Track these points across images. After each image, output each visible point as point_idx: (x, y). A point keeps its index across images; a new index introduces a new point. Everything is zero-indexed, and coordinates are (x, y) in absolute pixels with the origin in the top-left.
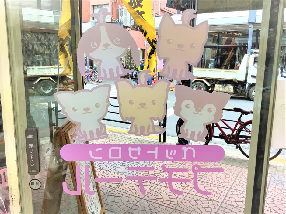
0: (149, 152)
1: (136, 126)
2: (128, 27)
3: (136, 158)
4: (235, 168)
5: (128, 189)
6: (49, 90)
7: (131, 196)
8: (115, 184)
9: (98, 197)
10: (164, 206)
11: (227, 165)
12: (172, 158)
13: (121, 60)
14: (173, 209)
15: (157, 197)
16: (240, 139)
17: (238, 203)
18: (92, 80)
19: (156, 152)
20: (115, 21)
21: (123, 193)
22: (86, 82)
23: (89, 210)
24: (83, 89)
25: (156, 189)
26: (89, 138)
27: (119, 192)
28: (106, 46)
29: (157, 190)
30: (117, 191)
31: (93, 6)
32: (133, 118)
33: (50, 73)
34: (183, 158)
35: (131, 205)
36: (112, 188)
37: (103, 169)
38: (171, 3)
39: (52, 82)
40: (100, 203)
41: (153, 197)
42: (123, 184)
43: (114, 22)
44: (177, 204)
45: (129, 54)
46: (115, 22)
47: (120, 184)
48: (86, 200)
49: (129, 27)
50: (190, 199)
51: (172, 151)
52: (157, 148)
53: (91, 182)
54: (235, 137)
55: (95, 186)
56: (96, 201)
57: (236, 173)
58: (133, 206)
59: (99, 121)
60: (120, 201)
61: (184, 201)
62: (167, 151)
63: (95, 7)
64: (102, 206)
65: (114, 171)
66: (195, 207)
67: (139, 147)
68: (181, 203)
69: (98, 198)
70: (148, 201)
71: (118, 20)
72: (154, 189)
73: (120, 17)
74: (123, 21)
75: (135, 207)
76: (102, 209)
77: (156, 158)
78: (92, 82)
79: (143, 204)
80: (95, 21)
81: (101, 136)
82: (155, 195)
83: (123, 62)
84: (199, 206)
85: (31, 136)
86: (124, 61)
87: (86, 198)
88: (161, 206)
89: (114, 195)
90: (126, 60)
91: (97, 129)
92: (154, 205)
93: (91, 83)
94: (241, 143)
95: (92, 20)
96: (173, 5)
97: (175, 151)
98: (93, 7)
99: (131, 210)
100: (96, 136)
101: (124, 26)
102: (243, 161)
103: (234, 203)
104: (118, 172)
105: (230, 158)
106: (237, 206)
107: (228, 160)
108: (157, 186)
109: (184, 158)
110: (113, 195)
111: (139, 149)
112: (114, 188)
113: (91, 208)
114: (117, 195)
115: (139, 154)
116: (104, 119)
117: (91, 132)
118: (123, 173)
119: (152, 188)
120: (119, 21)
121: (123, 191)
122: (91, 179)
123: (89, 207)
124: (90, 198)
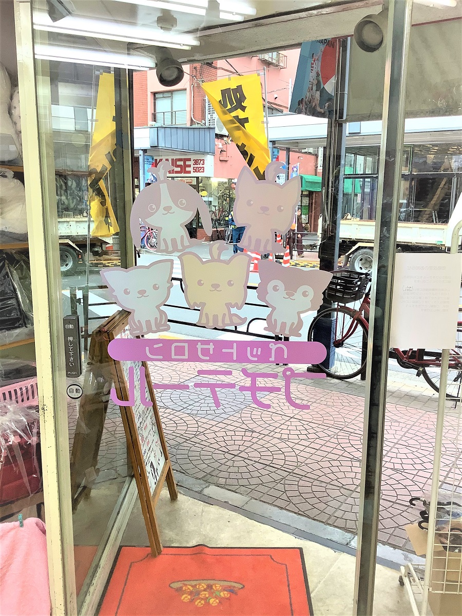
0: (224, 350)
1: (207, 314)
2: (225, 136)
3: (208, 358)
4: (414, 411)
5: (213, 441)
6: (67, 265)
7: (217, 451)
8: (190, 433)
9: (159, 442)
10: (273, 467)
11: (397, 406)
12: (256, 359)
13: (211, 204)
14: (288, 472)
15: (262, 454)
16: (425, 358)
17: (405, 467)
18: (151, 246)
19: (234, 351)
20: (198, 123)
21: (203, 447)
22: (140, 250)
23: (145, 458)
24: (136, 265)
25: (261, 442)
26: (145, 330)
27: (197, 445)
28: (168, 209)
29: (264, 442)
30: (194, 443)
31: (154, 94)
32: (203, 304)
33: (69, 231)
34: (270, 359)
35: (216, 465)
36: (185, 438)
37: (170, 408)
38: (299, 105)
39: (72, 250)
40: (163, 454)
41: (256, 454)
42: (204, 432)
43: (196, 126)
44: (296, 465)
45: (227, 191)
46: (199, 126)
47: (198, 433)
48: (141, 441)
49: (227, 137)
50: (319, 459)
51: (255, 349)
52: (235, 345)
53: (149, 417)
54: (417, 355)
55: (156, 424)
56: (158, 448)
57: (412, 419)
58: (220, 466)
59: (158, 307)
60: (199, 458)
61: (309, 461)
62: (249, 348)
63: (157, 96)
64: (166, 459)
65: (189, 411)
66: (327, 471)
67: (211, 344)
68: (303, 464)
69: (160, 444)
70: (245, 458)
71: (204, 122)
72: (258, 441)
73: (208, 117)
74: (215, 123)
75: (223, 468)
76: (166, 463)
77: (235, 358)
78: (152, 250)
79: (236, 464)
80: (157, 125)
81: (161, 328)
82: (259, 450)
83: (213, 209)
84: (335, 469)
85: (71, 326)
86: (215, 206)
87: (140, 438)
88: (268, 468)
89: (189, 448)
90: (221, 204)
91: (156, 319)
92: (257, 465)
93: (149, 252)
94: (428, 365)
95: (151, 123)
96: (303, 107)
97: (260, 349)
98: (155, 96)
99: (217, 472)
100: (154, 328)
101: (216, 135)
102: (430, 399)
103: (398, 466)
104: (197, 414)
105: (406, 395)
106: (402, 470)
107: (401, 398)
108: (264, 437)
109: (272, 359)
110: (186, 448)
111: (211, 347)
112: (188, 438)
113: (148, 455)
114: (193, 448)
115: (211, 352)
116: (164, 305)
117: (148, 322)
118: (205, 415)
119: (254, 440)
120: (207, 124)
121: (203, 443)
122: (148, 412)
123: (144, 453)
124: (147, 440)
